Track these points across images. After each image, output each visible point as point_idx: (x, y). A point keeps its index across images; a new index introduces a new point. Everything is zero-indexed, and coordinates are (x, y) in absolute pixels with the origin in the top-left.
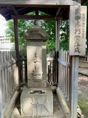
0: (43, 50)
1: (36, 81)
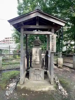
0: (40, 50)
1: (36, 64)
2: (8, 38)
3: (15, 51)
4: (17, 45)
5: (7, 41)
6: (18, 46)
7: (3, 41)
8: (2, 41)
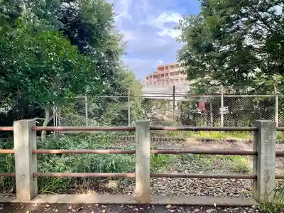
2: (167, 67)
3: (183, 102)
4: (193, 85)
5: (162, 75)
6: (195, 87)
7: (154, 77)
8: (151, 77)
